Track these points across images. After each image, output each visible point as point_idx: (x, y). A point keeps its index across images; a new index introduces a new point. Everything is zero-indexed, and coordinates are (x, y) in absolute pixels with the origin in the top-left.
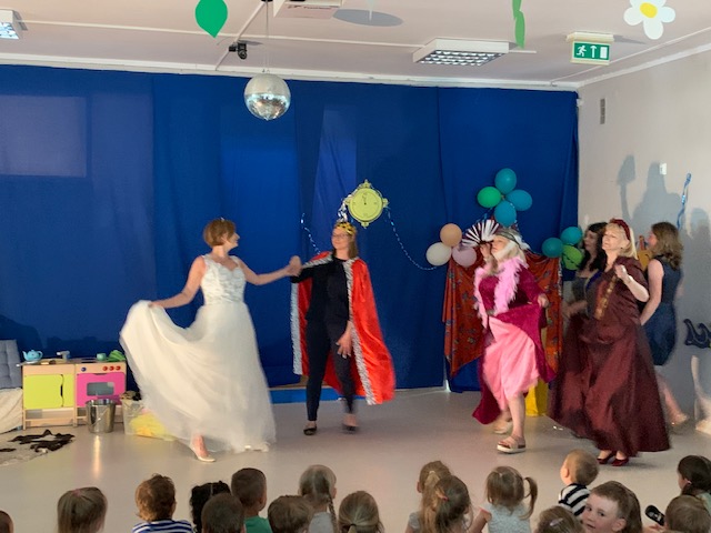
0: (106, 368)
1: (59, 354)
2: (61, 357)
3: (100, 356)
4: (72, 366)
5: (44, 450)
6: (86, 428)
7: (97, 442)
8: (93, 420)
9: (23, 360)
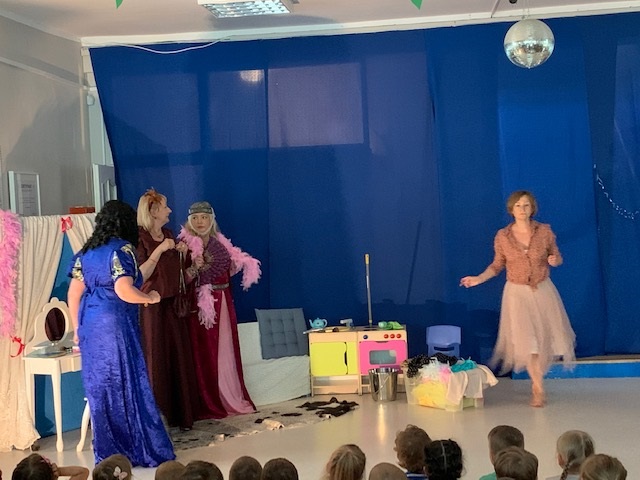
0: (387, 336)
1: (342, 322)
2: (344, 325)
3: (381, 324)
4: (354, 333)
5: (327, 416)
6: (370, 396)
7: (382, 410)
8: (376, 388)
9: (309, 327)
